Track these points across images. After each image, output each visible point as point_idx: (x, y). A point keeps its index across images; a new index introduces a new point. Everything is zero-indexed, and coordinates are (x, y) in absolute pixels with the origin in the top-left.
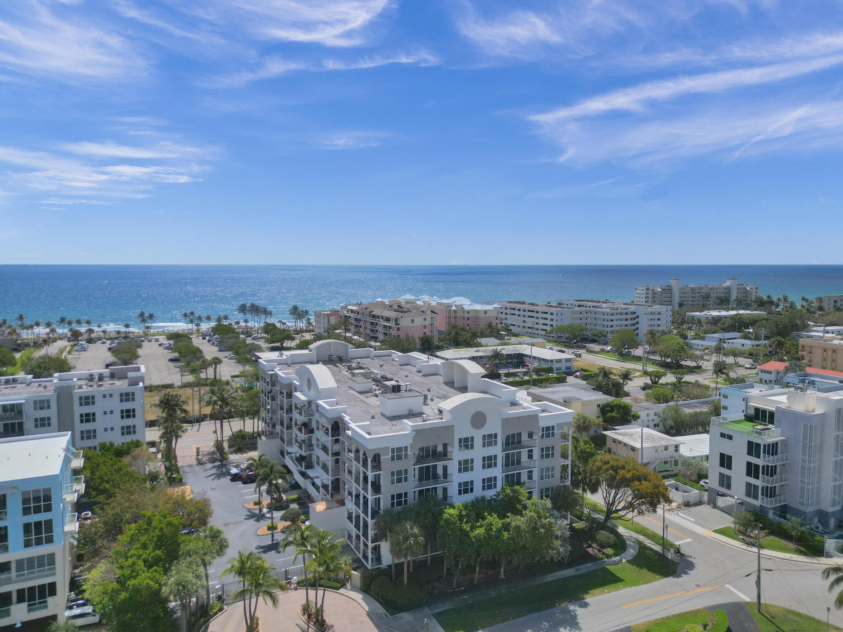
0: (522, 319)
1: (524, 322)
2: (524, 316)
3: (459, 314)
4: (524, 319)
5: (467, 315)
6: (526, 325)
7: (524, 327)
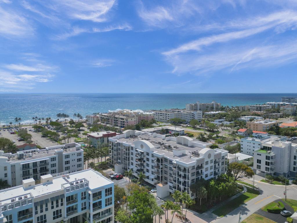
0: (158, 116)
1: (159, 117)
2: (159, 115)
3: (142, 116)
4: (159, 116)
5: (144, 116)
6: (159, 118)
7: (159, 119)
